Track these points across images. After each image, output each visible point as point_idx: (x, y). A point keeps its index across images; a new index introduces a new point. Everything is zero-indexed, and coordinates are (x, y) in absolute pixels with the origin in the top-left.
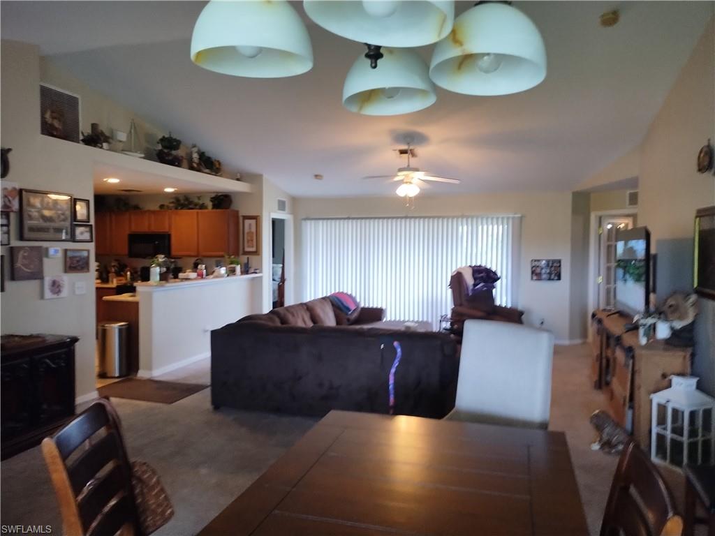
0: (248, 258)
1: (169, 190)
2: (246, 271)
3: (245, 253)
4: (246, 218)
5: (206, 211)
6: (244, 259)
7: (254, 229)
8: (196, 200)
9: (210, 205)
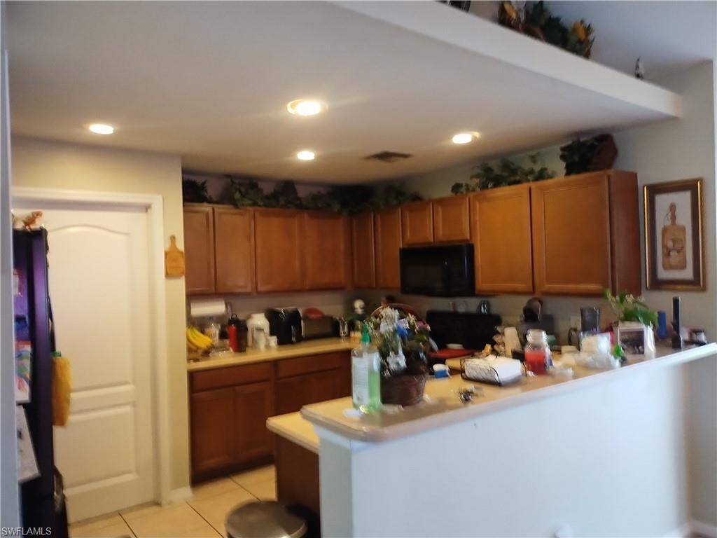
0: (676, 302)
1: (463, 139)
2: (670, 340)
3: (658, 284)
4: (656, 189)
5: (549, 182)
6: (661, 301)
7: (684, 218)
8: (527, 165)
9: (559, 167)
